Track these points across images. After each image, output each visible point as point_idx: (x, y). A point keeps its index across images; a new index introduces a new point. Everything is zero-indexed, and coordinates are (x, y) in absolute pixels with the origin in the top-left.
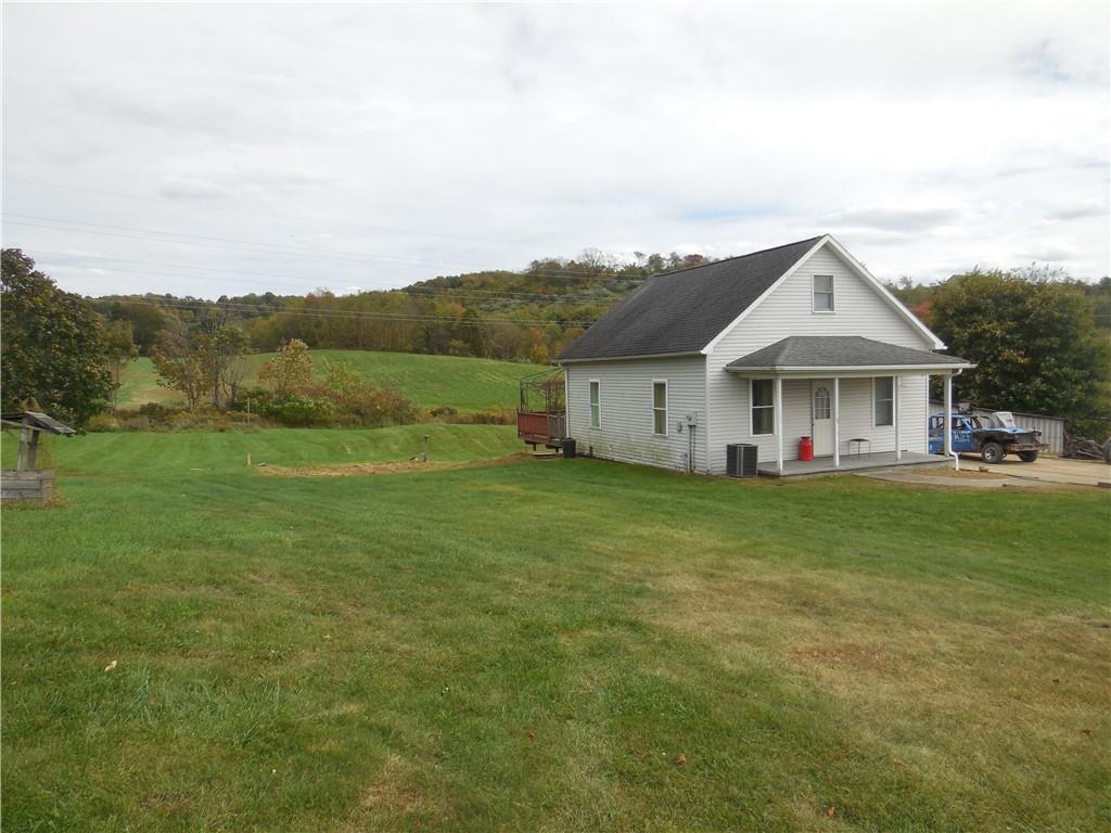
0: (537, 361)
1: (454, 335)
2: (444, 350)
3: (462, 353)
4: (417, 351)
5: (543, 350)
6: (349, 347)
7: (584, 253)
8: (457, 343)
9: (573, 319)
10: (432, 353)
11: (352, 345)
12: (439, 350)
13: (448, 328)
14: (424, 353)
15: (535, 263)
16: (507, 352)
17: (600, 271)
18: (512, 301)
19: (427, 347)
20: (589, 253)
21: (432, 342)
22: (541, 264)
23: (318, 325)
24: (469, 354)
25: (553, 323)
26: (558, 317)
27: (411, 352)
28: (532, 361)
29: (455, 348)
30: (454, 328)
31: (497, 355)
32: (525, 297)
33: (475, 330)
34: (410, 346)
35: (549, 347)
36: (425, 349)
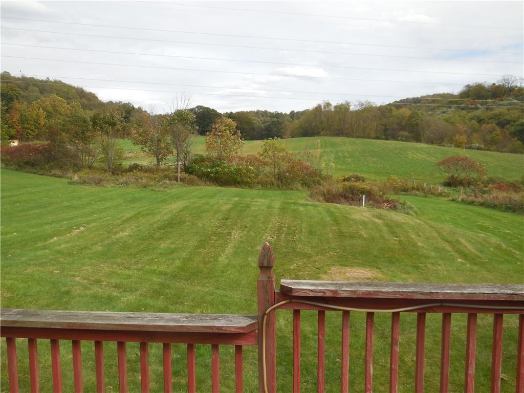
0: (458, 145)
1: (403, 128)
2: (395, 138)
3: (407, 139)
4: (377, 138)
5: (463, 138)
6: (337, 135)
7: (502, 78)
8: (406, 133)
9: (489, 119)
10: (387, 139)
11: (340, 134)
12: (392, 138)
13: (399, 124)
14: (382, 139)
15: (468, 86)
16: (439, 139)
17: (513, 89)
18: (450, 109)
19: (385, 136)
20: (506, 78)
21: (388, 133)
22: (472, 87)
23: (322, 122)
24: (412, 140)
25: (474, 122)
26: (478, 118)
27: (374, 138)
28: (455, 145)
29: (403, 136)
30: (403, 124)
31: (431, 141)
32: (458, 108)
33: (417, 125)
34: (373, 135)
35: (468, 137)
36: (383, 137)
